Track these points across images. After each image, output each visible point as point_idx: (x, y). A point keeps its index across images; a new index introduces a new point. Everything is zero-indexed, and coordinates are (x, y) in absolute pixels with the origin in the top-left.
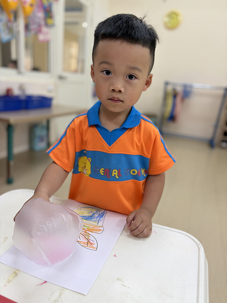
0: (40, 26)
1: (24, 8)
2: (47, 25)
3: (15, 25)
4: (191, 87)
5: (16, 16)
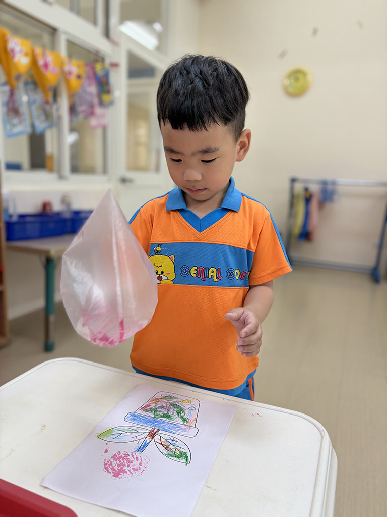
0: (92, 106)
1: (67, 82)
2: (101, 103)
3: (55, 107)
4: (334, 183)
5: (56, 94)
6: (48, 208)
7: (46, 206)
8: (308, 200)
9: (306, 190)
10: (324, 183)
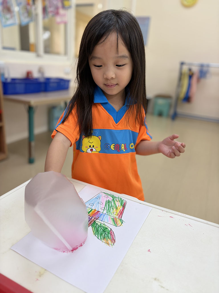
0: (57, 8)
2: (64, 7)
3: (33, 8)
4: (208, 66)
6: (30, 75)
7: (29, 73)
8: (191, 77)
9: (190, 70)
10: (202, 66)
